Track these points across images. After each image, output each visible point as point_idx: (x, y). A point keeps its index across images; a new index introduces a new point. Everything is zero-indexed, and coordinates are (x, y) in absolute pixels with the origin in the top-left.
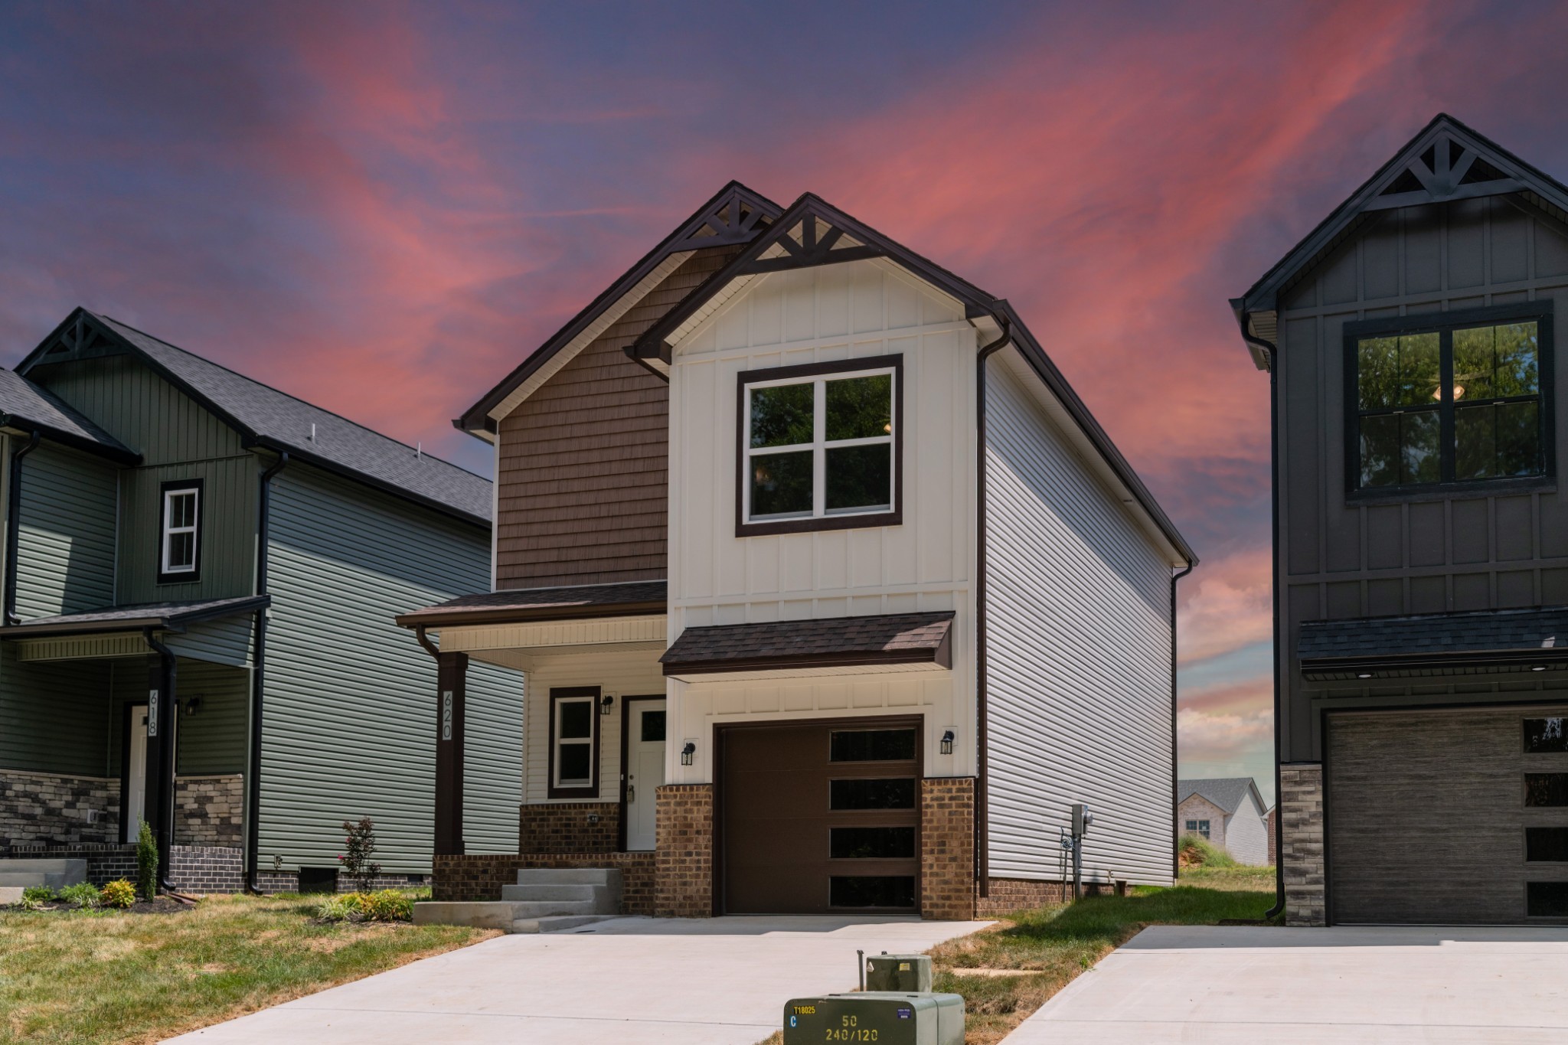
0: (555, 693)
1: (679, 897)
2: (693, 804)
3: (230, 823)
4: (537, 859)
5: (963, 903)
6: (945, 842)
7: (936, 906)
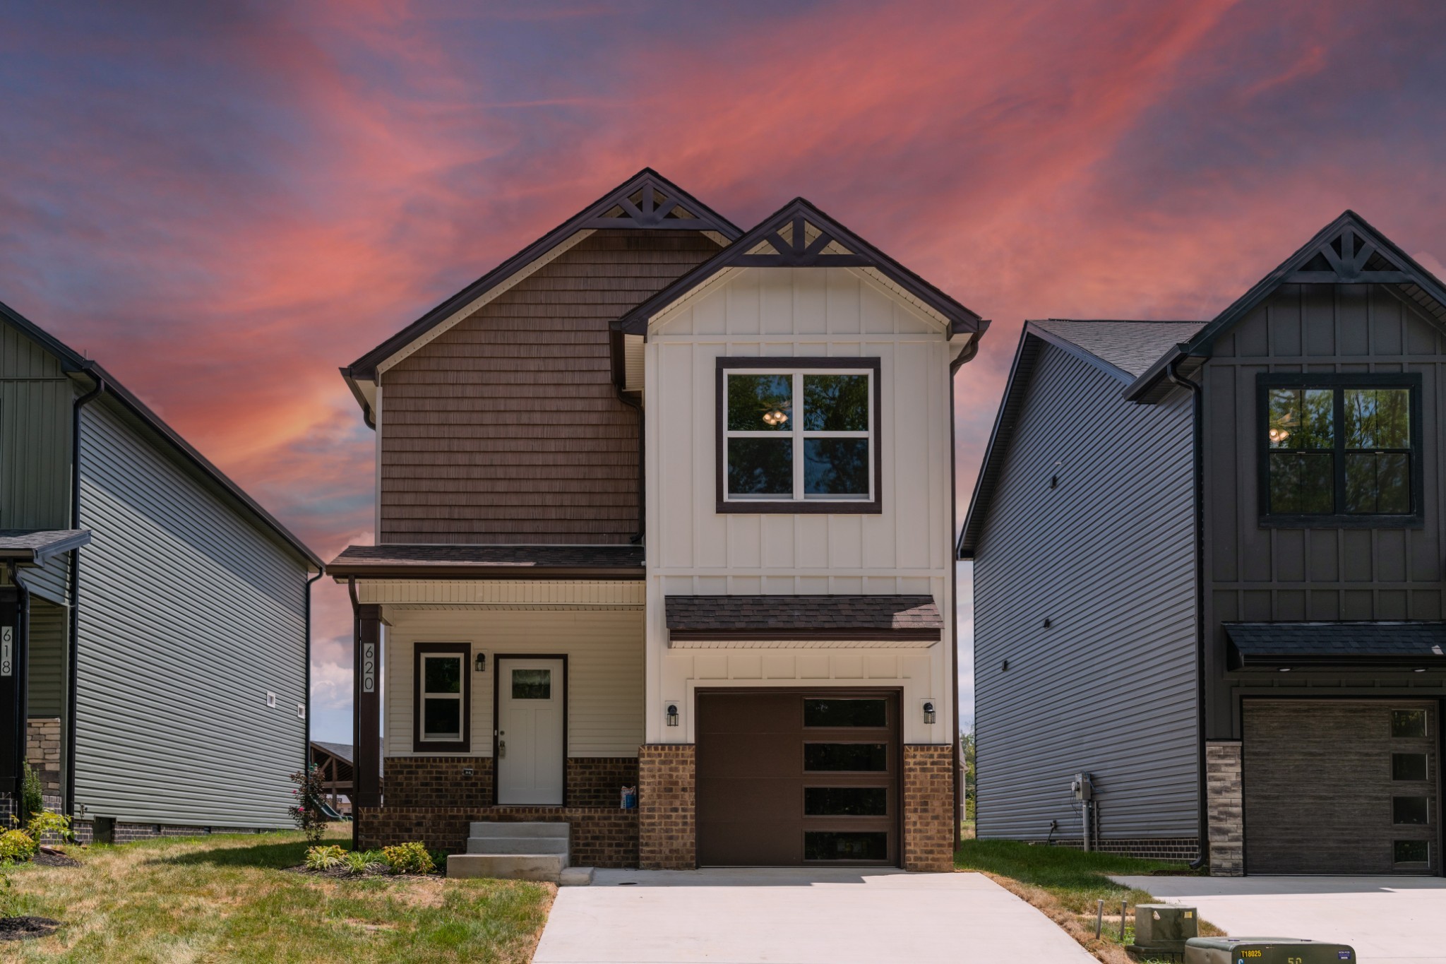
0: (420, 648)
1: (666, 850)
2: (678, 762)
3: (45, 770)
4: (478, 812)
5: (945, 856)
6: (927, 802)
7: (921, 859)
